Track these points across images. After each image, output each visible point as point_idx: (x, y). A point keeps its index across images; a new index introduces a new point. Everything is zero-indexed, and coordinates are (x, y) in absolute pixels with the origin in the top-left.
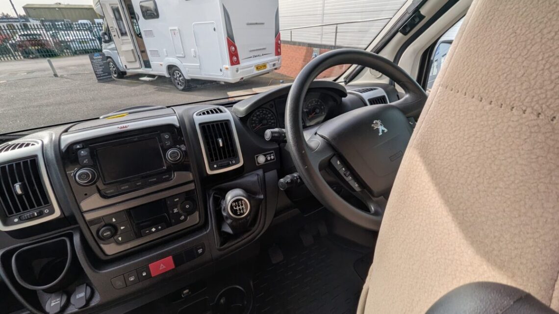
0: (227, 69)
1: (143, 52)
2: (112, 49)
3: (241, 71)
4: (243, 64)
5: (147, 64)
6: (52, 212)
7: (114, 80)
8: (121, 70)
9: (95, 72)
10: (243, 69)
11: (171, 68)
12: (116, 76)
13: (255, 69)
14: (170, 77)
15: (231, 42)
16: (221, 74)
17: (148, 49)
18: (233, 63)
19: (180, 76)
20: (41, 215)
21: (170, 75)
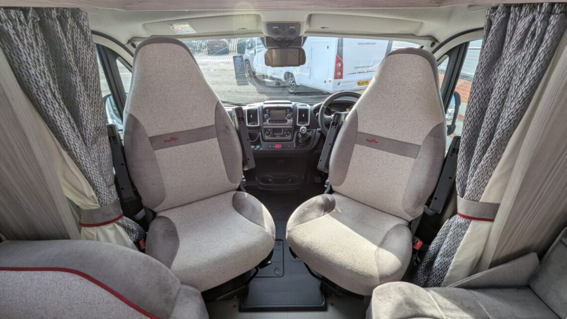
0: (330, 81)
3: (343, 84)
4: (346, 77)
6: (257, 124)
10: (343, 83)
13: (357, 83)
15: (339, 59)
16: (325, 84)
18: (336, 77)
19: (293, 82)
20: (254, 124)
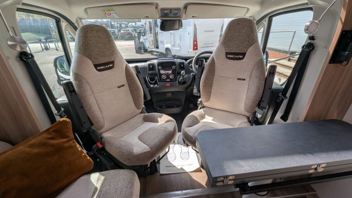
1: (157, 41)
2: (144, 39)
5: (157, 48)
7: (142, 53)
8: (146, 48)
9: (136, 48)
11: (167, 49)
12: (143, 51)
14: (166, 54)
17: (159, 40)
21: (166, 52)
